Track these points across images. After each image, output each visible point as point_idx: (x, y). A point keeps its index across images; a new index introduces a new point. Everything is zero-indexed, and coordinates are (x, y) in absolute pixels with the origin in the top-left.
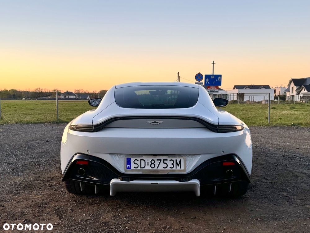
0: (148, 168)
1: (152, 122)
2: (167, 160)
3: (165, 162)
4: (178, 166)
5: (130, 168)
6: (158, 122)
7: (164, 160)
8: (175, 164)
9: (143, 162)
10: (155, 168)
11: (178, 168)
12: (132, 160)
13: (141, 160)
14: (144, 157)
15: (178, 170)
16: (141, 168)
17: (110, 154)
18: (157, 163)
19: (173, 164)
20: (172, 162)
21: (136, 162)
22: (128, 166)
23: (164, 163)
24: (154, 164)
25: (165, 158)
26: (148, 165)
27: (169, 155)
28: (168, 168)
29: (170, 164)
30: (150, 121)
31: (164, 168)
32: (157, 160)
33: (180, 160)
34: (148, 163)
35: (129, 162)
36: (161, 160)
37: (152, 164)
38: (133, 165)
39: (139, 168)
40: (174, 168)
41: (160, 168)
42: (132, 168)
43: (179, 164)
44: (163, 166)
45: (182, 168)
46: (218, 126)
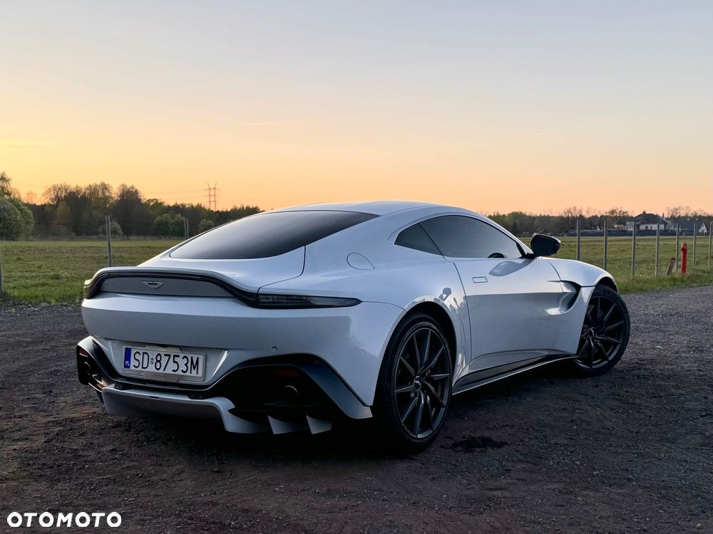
0: (151, 368)
1: (150, 284)
2: (178, 356)
3: (176, 359)
4: (194, 369)
5: (129, 367)
6: (156, 284)
7: (175, 356)
8: (189, 365)
9: (146, 355)
10: (161, 371)
11: (194, 372)
12: (133, 352)
13: (144, 353)
14: (147, 347)
15: (195, 376)
16: (143, 368)
17: (106, 339)
18: (164, 362)
19: (186, 365)
20: (185, 359)
21: (138, 356)
22: (127, 362)
23: (174, 362)
24: (159, 361)
25: (176, 351)
26: (152, 363)
27: (182, 348)
28: (179, 372)
29: (182, 362)
30: (145, 282)
31: (173, 370)
32: (165, 355)
33: (198, 358)
34: (152, 359)
35: (127, 357)
36: (169, 356)
37: (157, 361)
38: (133, 362)
39: (140, 368)
40: (188, 373)
41: (167, 371)
42: (132, 367)
43: (195, 366)
44: (171, 366)
45: (200, 374)
46: (257, 294)
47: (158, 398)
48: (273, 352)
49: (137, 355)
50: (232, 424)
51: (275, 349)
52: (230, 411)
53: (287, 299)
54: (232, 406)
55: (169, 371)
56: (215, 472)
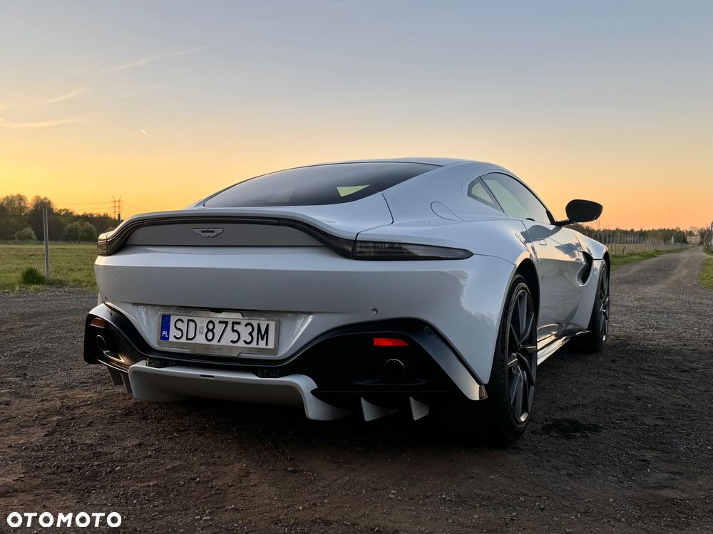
0: (201, 339)
1: (203, 232)
2: (239, 323)
3: (236, 327)
4: (262, 339)
5: (168, 339)
6: (213, 231)
7: (234, 323)
8: (255, 334)
9: (192, 324)
10: (215, 342)
11: (262, 344)
12: (173, 319)
13: (189, 321)
14: (194, 313)
15: (264, 348)
16: (187, 339)
17: (134, 304)
18: (219, 329)
19: (250, 334)
20: (249, 329)
21: (179, 325)
22: (164, 333)
23: (234, 330)
24: (212, 330)
25: (236, 316)
26: (201, 333)
27: (244, 312)
28: (241, 344)
29: (245, 332)
30: (197, 230)
31: (232, 341)
32: (220, 322)
33: (268, 325)
34: (201, 328)
35: (165, 324)
36: (226, 323)
37: (209, 330)
38: (173, 332)
39: (183, 340)
40: (254, 345)
41: (223, 342)
42: (172, 339)
43: (264, 335)
44: (230, 336)
45: (271, 346)
46: (355, 241)
47: (213, 377)
48: (373, 316)
49: (179, 323)
50: (314, 410)
51: (374, 312)
52: (313, 392)
54: (315, 386)
55: (226, 342)
56: (290, 471)
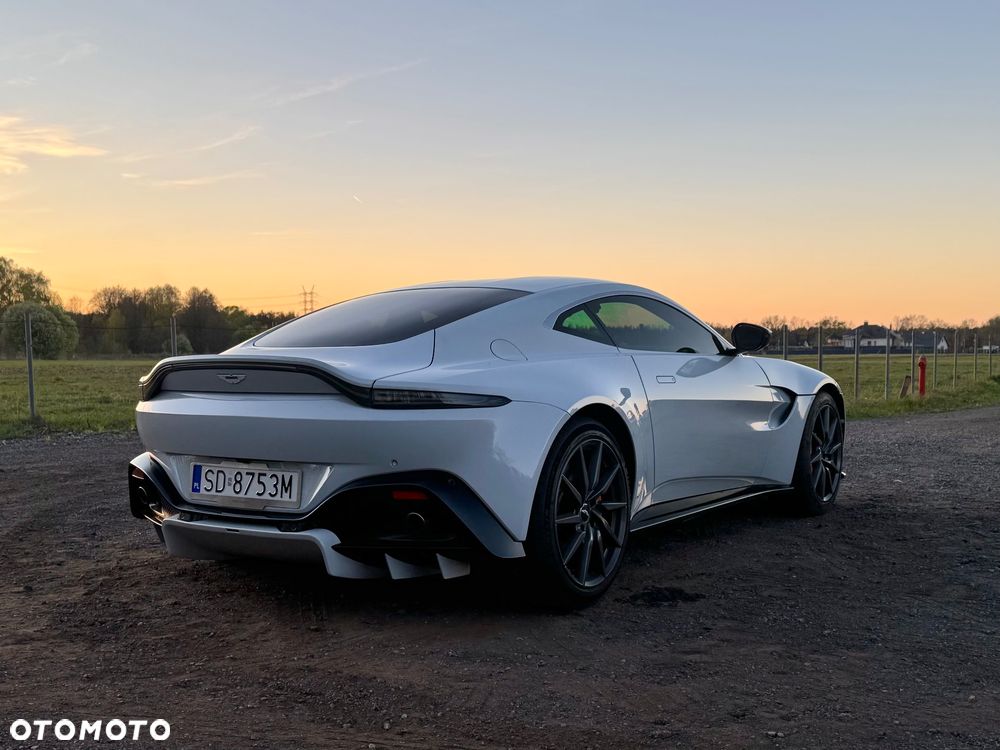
0: (229, 492)
1: (227, 378)
2: (265, 475)
3: (262, 479)
4: (286, 492)
5: (199, 491)
6: (236, 378)
7: (260, 475)
8: (279, 486)
9: (221, 475)
10: (242, 495)
11: (286, 496)
12: (204, 470)
13: (219, 472)
14: (224, 463)
15: (288, 502)
16: (217, 491)
17: (168, 453)
18: (246, 480)
19: (275, 486)
20: (274, 480)
21: (211, 476)
22: (196, 484)
23: (260, 482)
24: (239, 482)
25: (263, 468)
26: (230, 485)
27: (270, 463)
28: (266, 496)
29: (269, 482)
30: (222, 375)
31: (258, 494)
32: (247, 474)
33: (291, 477)
34: (230, 479)
35: (197, 477)
36: (253, 474)
37: (237, 482)
38: (204, 484)
39: (213, 492)
40: (278, 498)
41: (249, 496)
42: (203, 491)
43: (287, 487)
44: (256, 488)
45: (294, 498)
46: (372, 389)
47: (236, 531)
48: (393, 468)
49: (210, 473)
50: (337, 566)
51: (394, 464)
52: (335, 548)
53: (411, 396)
54: (337, 541)
55: (252, 494)
56: (313, 630)
